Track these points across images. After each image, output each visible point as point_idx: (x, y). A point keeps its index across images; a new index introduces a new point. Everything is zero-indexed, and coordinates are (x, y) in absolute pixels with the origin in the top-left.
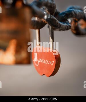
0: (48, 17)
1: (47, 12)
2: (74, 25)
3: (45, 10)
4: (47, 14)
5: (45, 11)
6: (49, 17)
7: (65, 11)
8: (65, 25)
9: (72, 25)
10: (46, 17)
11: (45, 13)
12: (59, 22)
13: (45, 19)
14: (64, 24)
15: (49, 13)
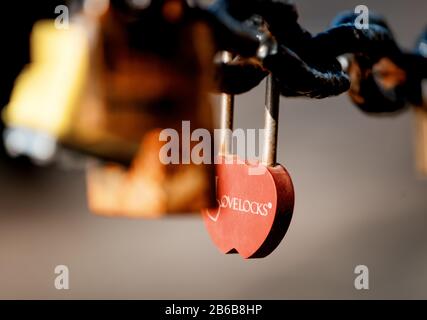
0: (269, 50)
1: (268, 33)
2: (358, 75)
3: (260, 28)
4: (268, 42)
5: (262, 32)
6: (274, 52)
7: (329, 29)
8: (328, 76)
9: (353, 77)
10: (262, 52)
11: (260, 37)
12: (308, 69)
13: (259, 59)
14: (326, 76)
15: (273, 38)
